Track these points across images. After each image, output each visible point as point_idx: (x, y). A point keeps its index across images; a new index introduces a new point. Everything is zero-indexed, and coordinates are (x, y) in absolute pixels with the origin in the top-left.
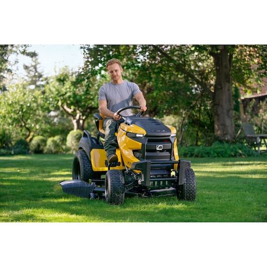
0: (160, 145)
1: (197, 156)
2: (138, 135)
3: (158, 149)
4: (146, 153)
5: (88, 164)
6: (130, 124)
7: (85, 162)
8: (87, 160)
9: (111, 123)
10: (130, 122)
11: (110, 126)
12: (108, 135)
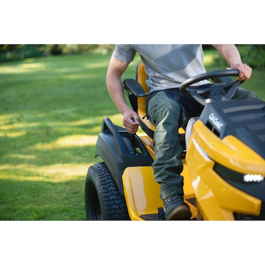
2: (248, 178)
5: (116, 202)
6: (222, 135)
7: (111, 198)
8: (114, 192)
9: (168, 114)
10: (218, 125)
11: (166, 120)
12: (162, 145)
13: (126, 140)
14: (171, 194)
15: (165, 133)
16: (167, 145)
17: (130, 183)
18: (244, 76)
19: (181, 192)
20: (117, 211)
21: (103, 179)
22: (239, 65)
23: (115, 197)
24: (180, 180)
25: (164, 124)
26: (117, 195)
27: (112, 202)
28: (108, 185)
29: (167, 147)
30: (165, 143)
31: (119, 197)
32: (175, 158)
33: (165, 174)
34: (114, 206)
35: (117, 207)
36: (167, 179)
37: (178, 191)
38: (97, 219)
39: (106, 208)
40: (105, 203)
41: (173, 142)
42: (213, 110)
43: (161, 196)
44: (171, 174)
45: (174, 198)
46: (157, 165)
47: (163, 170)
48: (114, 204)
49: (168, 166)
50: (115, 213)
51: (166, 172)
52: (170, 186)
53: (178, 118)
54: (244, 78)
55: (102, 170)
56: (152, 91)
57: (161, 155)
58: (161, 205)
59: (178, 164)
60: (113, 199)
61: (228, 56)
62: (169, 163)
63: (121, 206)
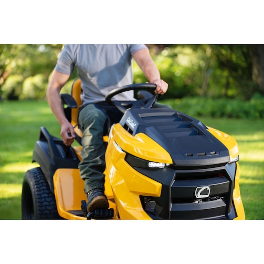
0: (204, 188)
1: (230, 116)
2: (151, 165)
3: (199, 196)
4: (171, 205)
5: (48, 199)
6: (134, 133)
7: (43, 196)
8: (46, 191)
9: (94, 121)
10: (133, 125)
11: (92, 126)
12: (88, 147)
13: (59, 147)
14: (93, 188)
15: (91, 137)
16: (92, 147)
17: (60, 182)
18: (160, 90)
19: (102, 187)
20: (48, 208)
21: (37, 180)
22: (156, 80)
23: (46, 195)
24: (102, 176)
25: (90, 129)
26: (48, 194)
27: (43, 200)
28: (41, 185)
29: (92, 149)
30: (90, 145)
31: (50, 195)
32: (98, 158)
33: (89, 171)
34: (45, 203)
35: (47, 204)
36: (90, 175)
37: (99, 185)
38: (31, 219)
39: (38, 204)
40: (38, 200)
41: (97, 145)
42: (130, 114)
43: (85, 190)
44: (94, 171)
45: (95, 192)
46: (83, 164)
47: (87, 167)
48: (45, 201)
49: (92, 164)
50: (46, 209)
51: (90, 169)
52: (93, 181)
53: (103, 125)
54: (160, 92)
55: (38, 176)
56: (84, 103)
57: (87, 156)
58: (84, 198)
59: (100, 163)
60: (45, 197)
61: (150, 74)
62: (93, 162)
63: (52, 203)
